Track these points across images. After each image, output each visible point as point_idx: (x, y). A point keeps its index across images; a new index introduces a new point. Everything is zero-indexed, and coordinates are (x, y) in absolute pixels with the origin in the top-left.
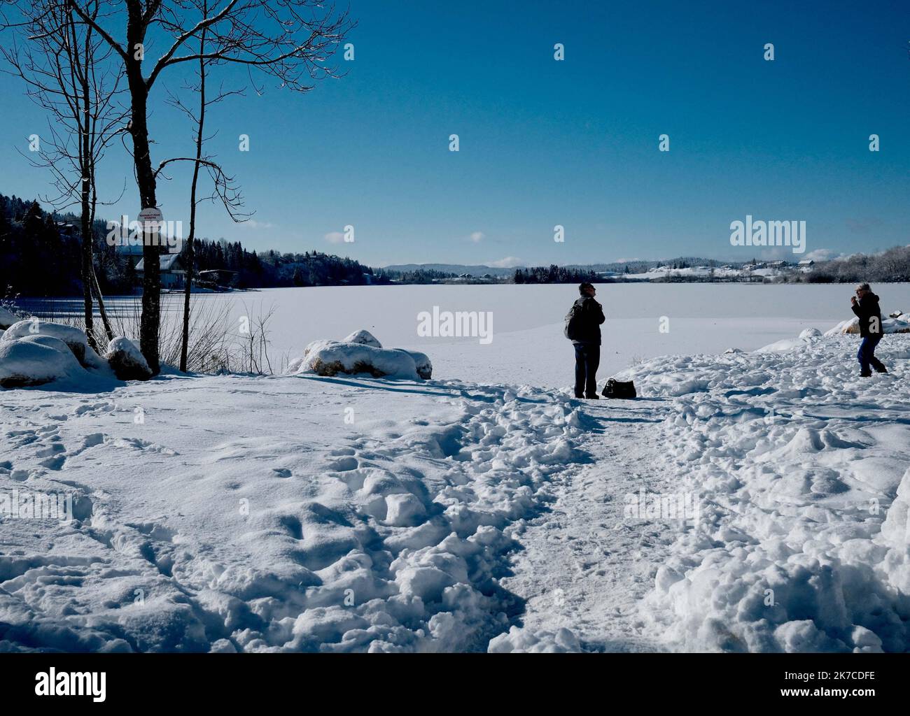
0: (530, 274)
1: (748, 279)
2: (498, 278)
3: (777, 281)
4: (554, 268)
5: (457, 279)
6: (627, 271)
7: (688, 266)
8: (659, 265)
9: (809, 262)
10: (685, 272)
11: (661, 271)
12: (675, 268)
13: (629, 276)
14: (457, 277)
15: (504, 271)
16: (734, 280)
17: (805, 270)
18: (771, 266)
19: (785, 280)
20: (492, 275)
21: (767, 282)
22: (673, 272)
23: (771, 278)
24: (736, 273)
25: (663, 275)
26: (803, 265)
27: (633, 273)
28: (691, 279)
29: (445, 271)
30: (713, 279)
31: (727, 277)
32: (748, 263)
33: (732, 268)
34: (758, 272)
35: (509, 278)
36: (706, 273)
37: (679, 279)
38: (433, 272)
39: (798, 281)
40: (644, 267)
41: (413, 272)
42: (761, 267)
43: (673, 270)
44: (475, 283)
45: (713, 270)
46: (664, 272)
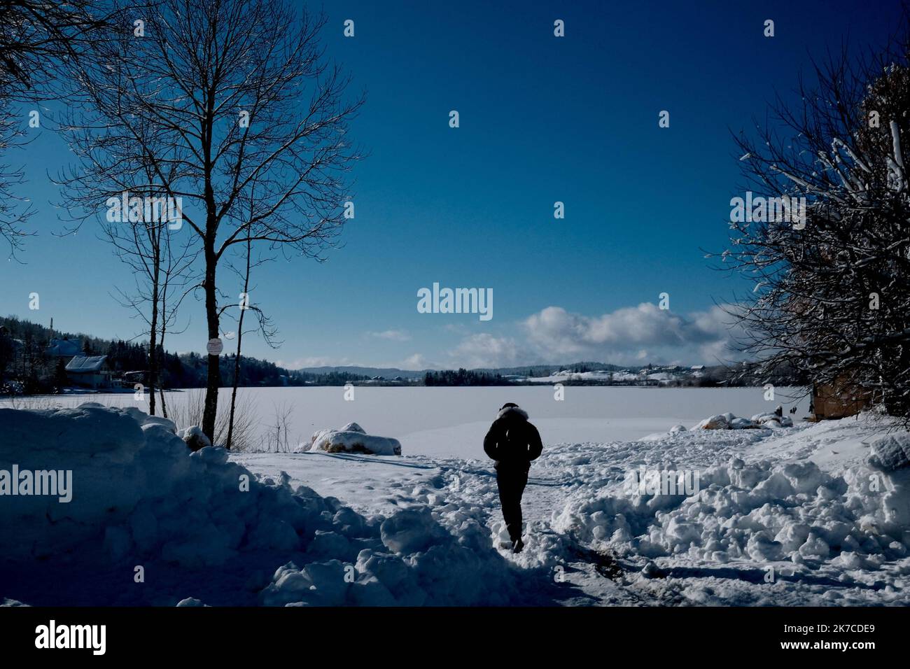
0: (440, 376)
1: (645, 383)
2: (410, 380)
3: (671, 384)
4: (462, 371)
5: (369, 381)
6: (532, 375)
7: (588, 371)
8: (561, 369)
9: (701, 367)
10: (585, 376)
11: (564, 375)
12: (576, 372)
13: (533, 380)
14: (370, 379)
15: (416, 374)
16: (631, 383)
17: (697, 374)
18: (666, 371)
19: (678, 384)
20: (403, 378)
21: (662, 385)
22: (575, 376)
23: (666, 382)
24: (633, 377)
25: (565, 378)
26: (695, 370)
27: (537, 377)
28: (591, 383)
29: (358, 373)
30: (611, 383)
31: (625, 381)
32: (645, 368)
33: (630, 372)
34: (653, 377)
35: (419, 381)
36: (605, 377)
37: (580, 383)
38: (347, 374)
39: (690, 385)
40: (547, 371)
41: (328, 374)
42: (656, 372)
43: (575, 374)
44: (387, 385)
45: (611, 375)
46: (566, 375)
